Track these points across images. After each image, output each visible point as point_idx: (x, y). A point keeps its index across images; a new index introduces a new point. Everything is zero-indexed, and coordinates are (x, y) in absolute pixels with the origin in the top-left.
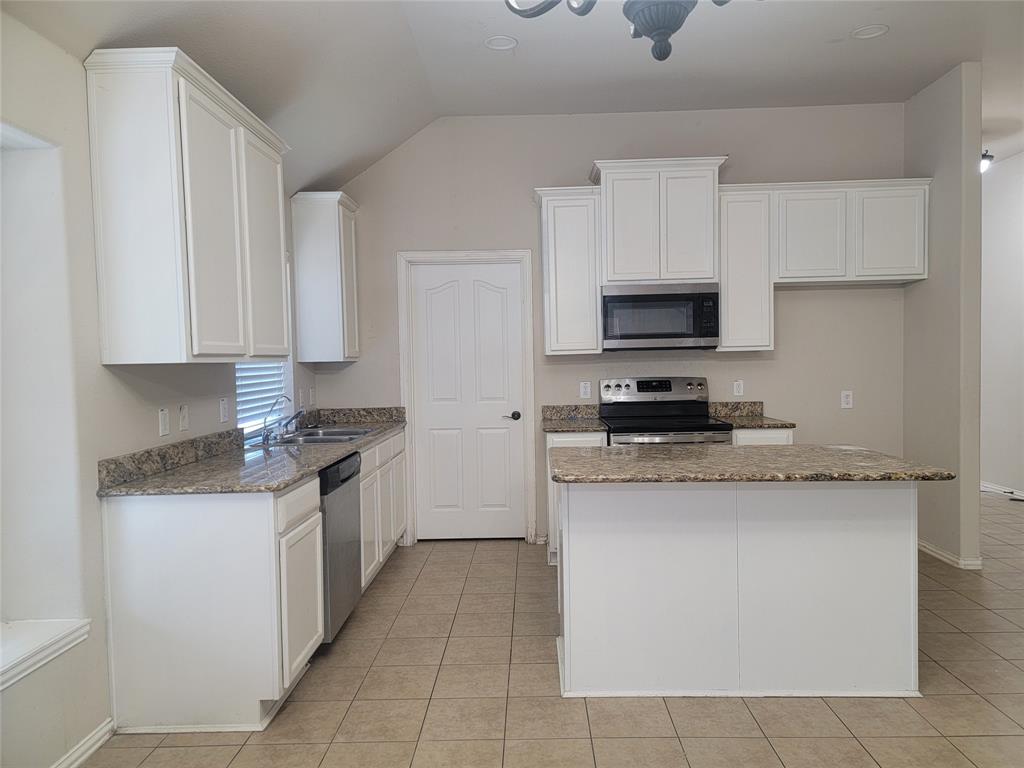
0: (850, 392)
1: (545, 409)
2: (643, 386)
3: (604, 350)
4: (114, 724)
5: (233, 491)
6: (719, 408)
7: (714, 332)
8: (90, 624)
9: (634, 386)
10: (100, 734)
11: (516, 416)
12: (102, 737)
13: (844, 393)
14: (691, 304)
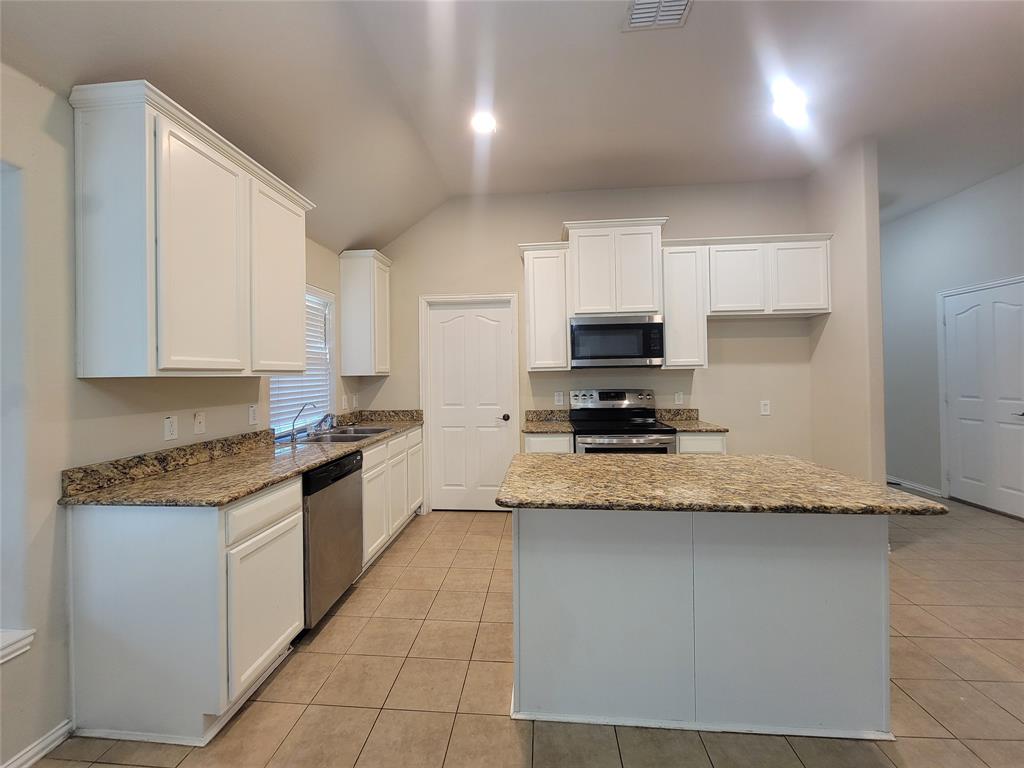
0: (768, 402)
1: (528, 413)
2: (605, 395)
3: (572, 368)
4: (73, 725)
5: (176, 505)
6: (664, 414)
7: (660, 354)
8: (34, 634)
9: (596, 395)
10: (53, 737)
11: (506, 418)
12: (55, 740)
13: (763, 402)
14: (641, 332)
